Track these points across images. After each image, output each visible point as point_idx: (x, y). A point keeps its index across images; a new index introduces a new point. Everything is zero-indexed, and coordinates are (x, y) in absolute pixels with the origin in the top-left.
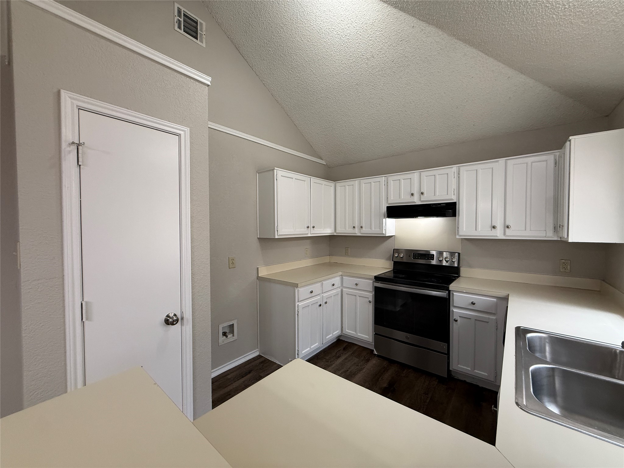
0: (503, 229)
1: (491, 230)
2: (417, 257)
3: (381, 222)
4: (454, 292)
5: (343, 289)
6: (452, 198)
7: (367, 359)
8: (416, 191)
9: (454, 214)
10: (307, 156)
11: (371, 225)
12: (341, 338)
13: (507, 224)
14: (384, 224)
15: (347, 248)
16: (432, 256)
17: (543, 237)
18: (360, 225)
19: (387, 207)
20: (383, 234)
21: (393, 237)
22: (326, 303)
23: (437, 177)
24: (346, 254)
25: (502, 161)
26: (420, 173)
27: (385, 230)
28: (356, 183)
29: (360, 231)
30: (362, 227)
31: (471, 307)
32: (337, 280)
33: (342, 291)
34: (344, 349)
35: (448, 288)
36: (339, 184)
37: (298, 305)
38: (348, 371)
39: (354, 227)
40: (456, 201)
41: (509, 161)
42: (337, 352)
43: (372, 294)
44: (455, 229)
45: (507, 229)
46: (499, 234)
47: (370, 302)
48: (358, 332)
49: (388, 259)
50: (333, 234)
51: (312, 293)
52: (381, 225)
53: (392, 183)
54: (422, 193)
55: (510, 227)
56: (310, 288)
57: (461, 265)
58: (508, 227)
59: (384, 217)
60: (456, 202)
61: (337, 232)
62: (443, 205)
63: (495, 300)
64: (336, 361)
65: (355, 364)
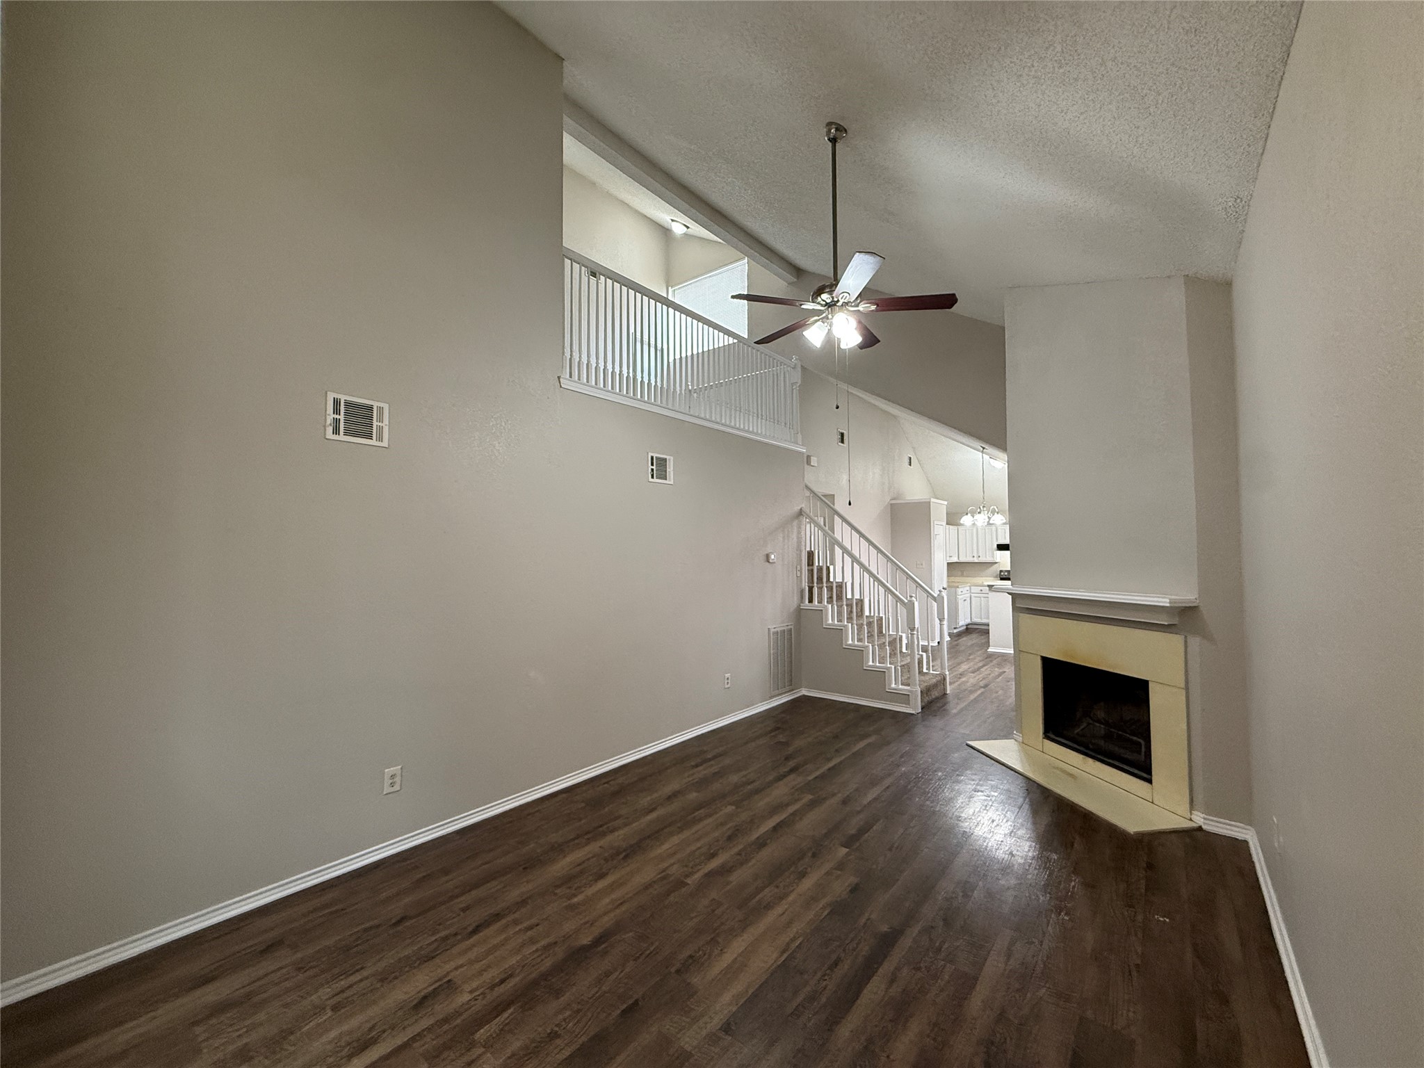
3: (993, 554)
11: (986, 555)
12: (969, 627)
30: (979, 557)
59: (995, 551)
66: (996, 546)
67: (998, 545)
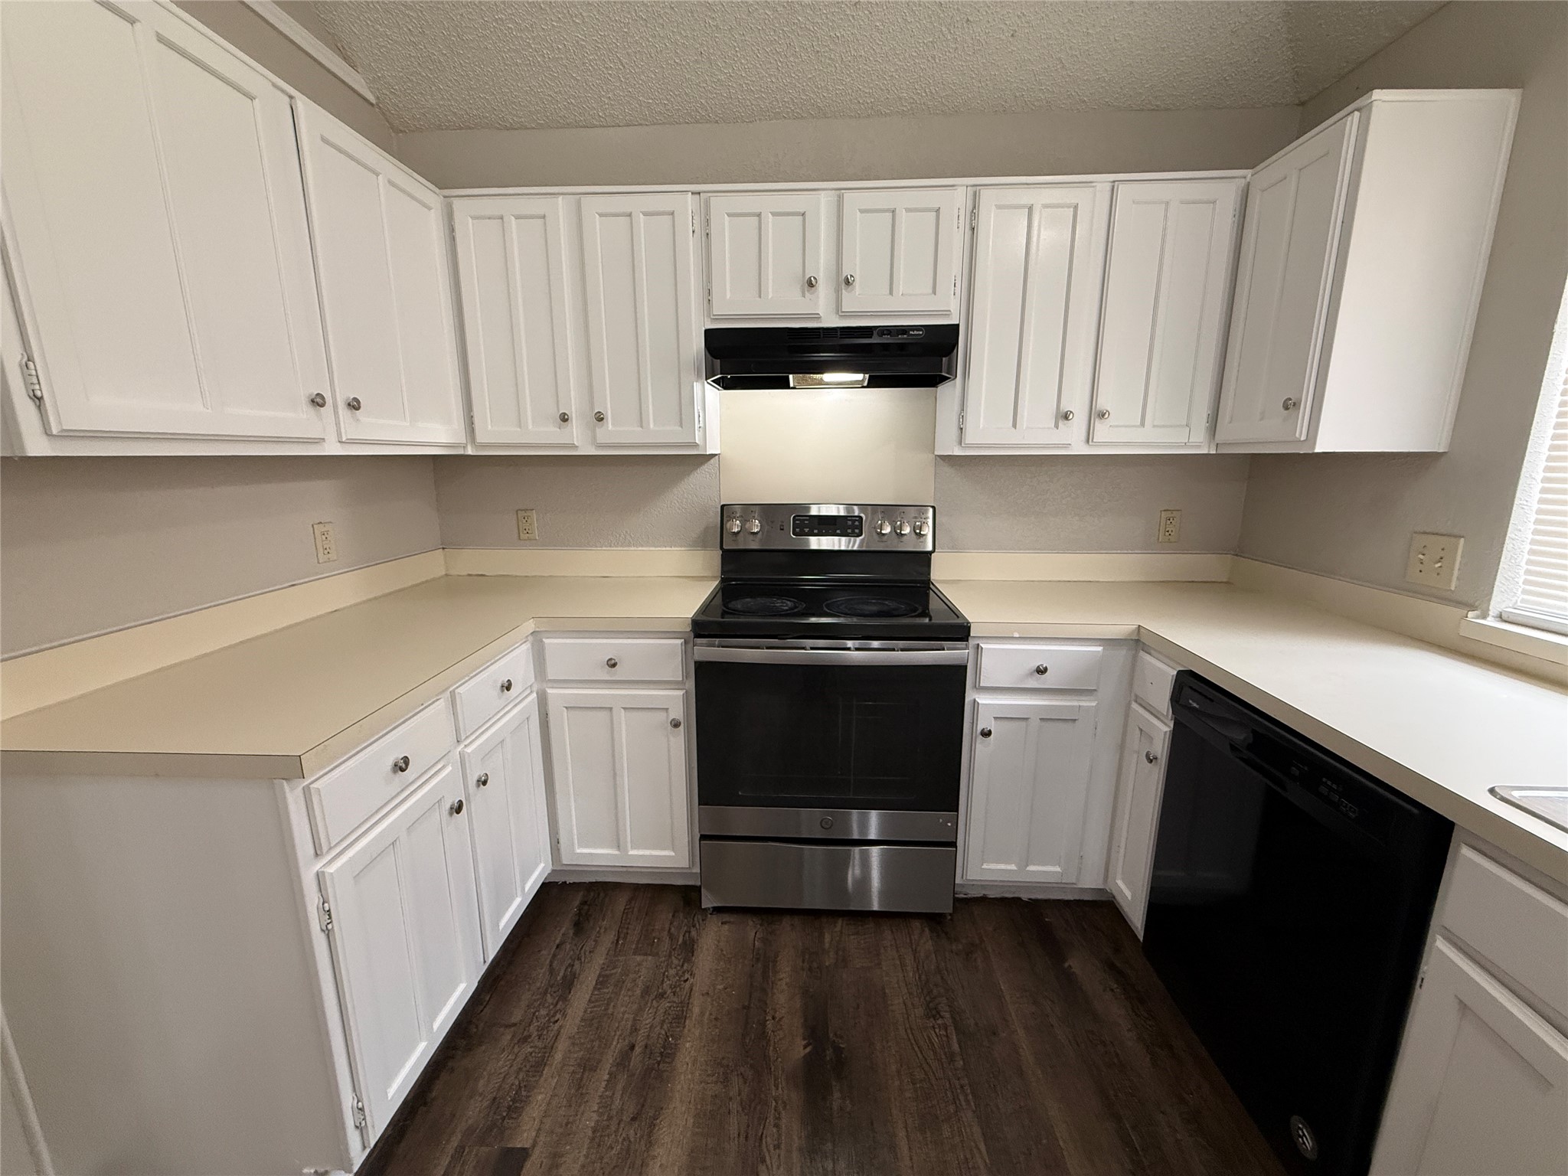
0: (1087, 423)
1: (1057, 426)
2: (807, 530)
4: (985, 640)
5: (549, 691)
6: (946, 308)
7: (684, 942)
8: (823, 271)
13: (1102, 403)
14: (698, 407)
15: (526, 510)
16: (857, 523)
18: (592, 407)
19: (708, 333)
20: (695, 446)
21: (712, 461)
22: (485, 783)
23: (903, 217)
24: (522, 537)
25: (1102, 181)
26: (840, 198)
27: (703, 432)
28: (560, 205)
29: (594, 437)
30: (600, 418)
31: (1035, 682)
32: (516, 662)
33: (543, 700)
34: (579, 927)
36: (469, 207)
37: (320, 877)
38: (632, 1047)
39: (564, 418)
40: (956, 322)
41: (1121, 189)
42: (554, 956)
43: (681, 693)
45: (1099, 420)
46: (1072, 441)
47: (676, 724)
48: (629, 845)
49: (701, 543)
50: (460, 452)
51: (402, 770)
52: (684, 411)
53: (727, 224)
54: (847, 282)
55: (1071, 417)
56: (389, 749)
58: (1102, 415)
59: (698, 377)
60: (958, 325)
61: (476, 440)
62: (915, 332)
63: (1100, 649)
64: (564, 1015)
65: (646, 991)
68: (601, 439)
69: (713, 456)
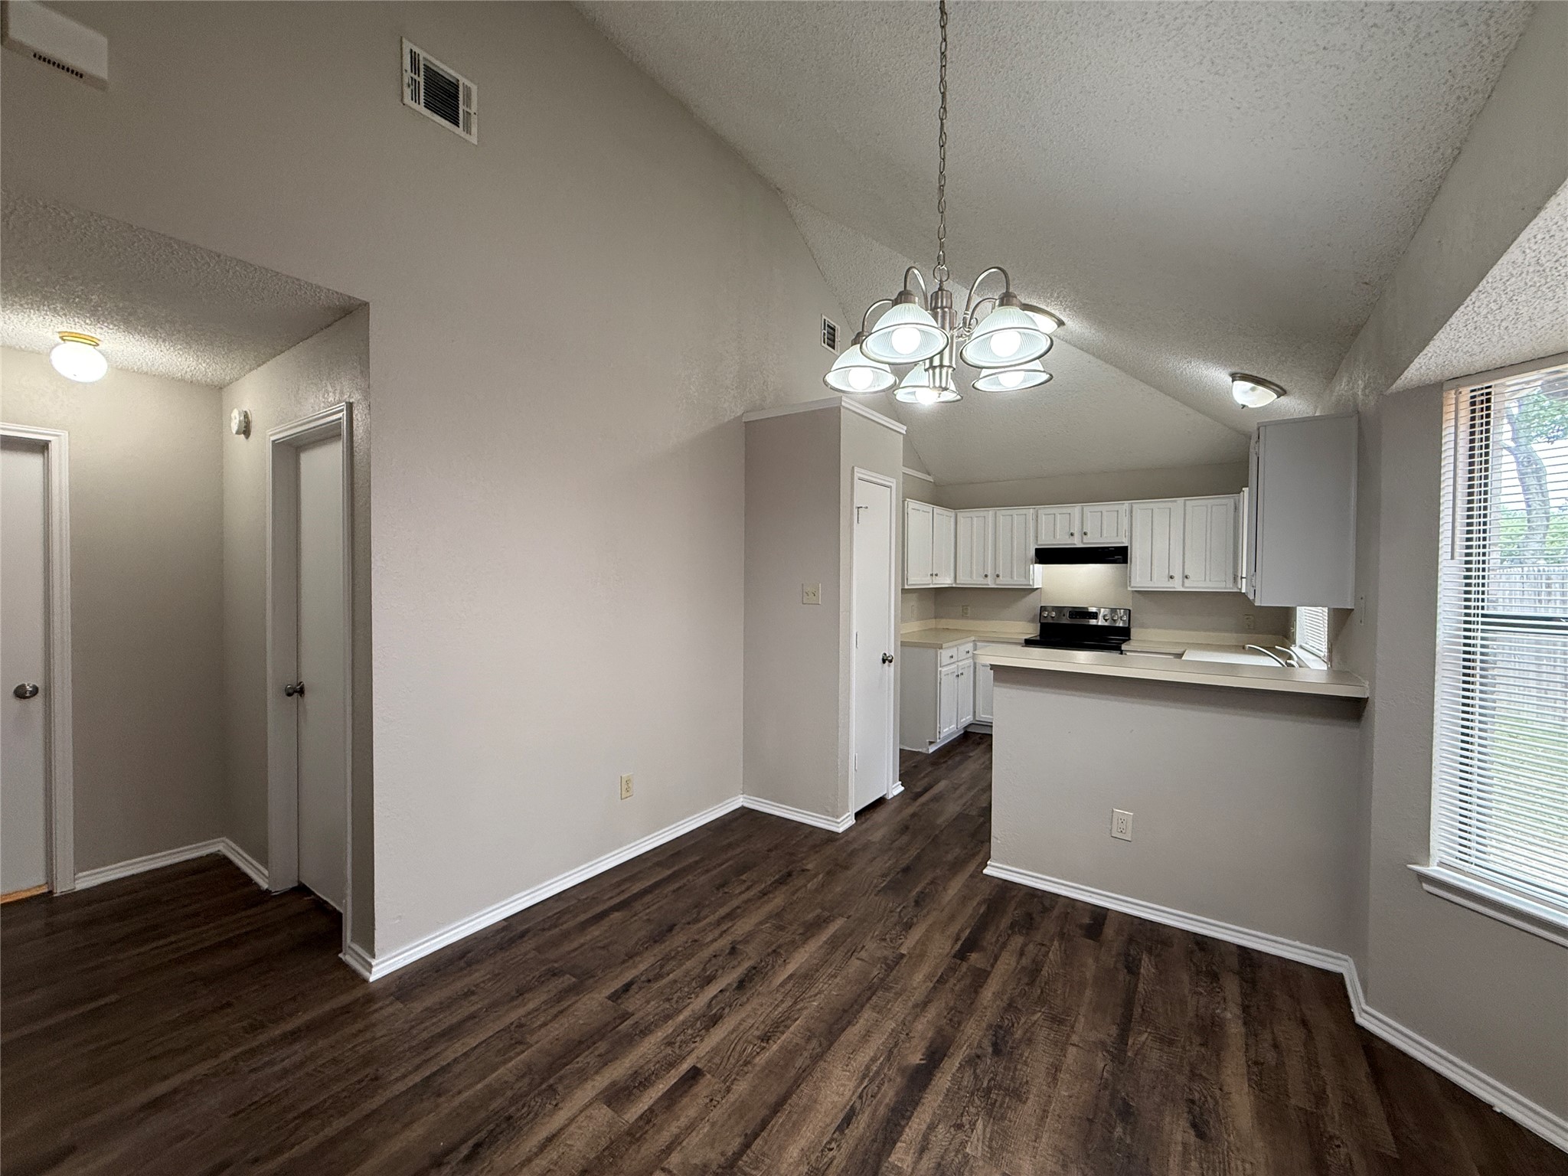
0: (1181, 580)
1: (1169, 581)
2: (1074, 616)
3: (1027, 571)
6: (1121, 541)
8: (1076, 530)
9: (1125, 560)
10: (914, 471)
11: (1012, 572)
12: (969, 730)
13: (1186, 573)
14: (1031, 572)
15: (966, 607)
17: (1221, 588)
18: (995, 573)
20: (1030, 585)
23: (1105, 514)
24: (964, 616)
25: (1180, 501)
26: (1083, 508)
27: (1033, 580)
28: (990, 514)
29: (995, 582)
30: (998, 576)
33: (974, 662)
35: (1121, 647)
36: (963, 515)
39: (985, 577)
40: (1127, 545)
41: (1187, 502)
44: (1126, 580)
45: (1186, 580)
46: (1177, 586)
49: (1032, 621)
50: (952, 586)
52: (1026, 574)
53: (1044, 517)
54: (1085, 534)
55: (1190, 577)
57: (1131, 626)
58: (1186, 577)
59: (1032, 563)
60: (1127, 547)
61: (958, 582)
62: (1111, 549)
66: (1033, 552)
67: (1037, 550)
68: (998, 582)
69: (1037, 589)
